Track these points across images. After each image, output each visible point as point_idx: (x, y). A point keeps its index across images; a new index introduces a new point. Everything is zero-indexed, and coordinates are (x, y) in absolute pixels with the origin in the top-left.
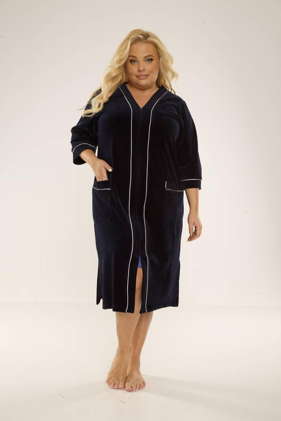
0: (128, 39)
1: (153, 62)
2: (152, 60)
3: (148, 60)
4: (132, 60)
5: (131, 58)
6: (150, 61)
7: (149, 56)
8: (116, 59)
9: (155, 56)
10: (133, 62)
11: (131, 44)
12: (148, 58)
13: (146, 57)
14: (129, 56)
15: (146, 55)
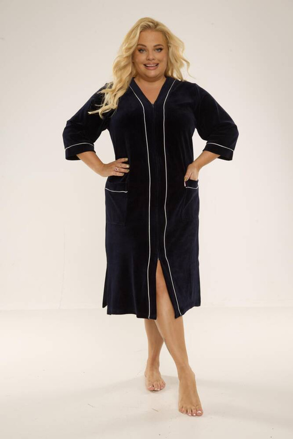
0: (137, 26)
1: (163, 51)
2: (161, 49)
3: (158, 49)
4: (141, 49)
5: (139, 47)
6: (159, 50)
7: (159, 45)
8: (124, 48)
9: (164, 47)
10: (141, 51)
11: (141, 32)
12: (158, 47)
13: (156, 46)
14: (138, 45)
15: (155, 44)
